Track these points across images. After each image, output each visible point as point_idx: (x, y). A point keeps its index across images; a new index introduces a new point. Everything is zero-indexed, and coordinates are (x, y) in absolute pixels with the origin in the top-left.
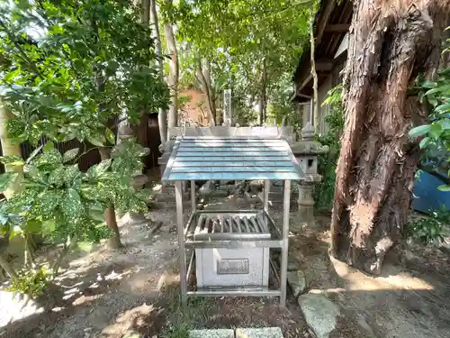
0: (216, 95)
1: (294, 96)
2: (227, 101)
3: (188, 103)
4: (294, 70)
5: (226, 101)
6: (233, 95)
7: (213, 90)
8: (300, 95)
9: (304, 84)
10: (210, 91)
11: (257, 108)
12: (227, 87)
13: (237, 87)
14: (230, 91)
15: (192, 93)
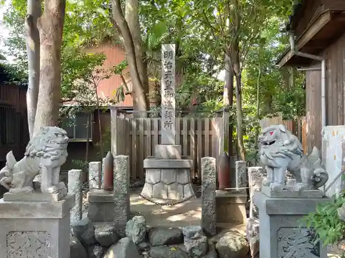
0: (149, 55)
1: (290, 55)
2: (169, 65)
3: (98, 67)
4: (291, 11)
5: (167, 65)
6: (178, 53)
7: (144, 45)
8: (300, 54)
9: (310, 35)
10: (137, 47)
11: (222, 75)
12: (168, 41)
13: (186, 39)
14: (173, 47)
15: (107, 50)
